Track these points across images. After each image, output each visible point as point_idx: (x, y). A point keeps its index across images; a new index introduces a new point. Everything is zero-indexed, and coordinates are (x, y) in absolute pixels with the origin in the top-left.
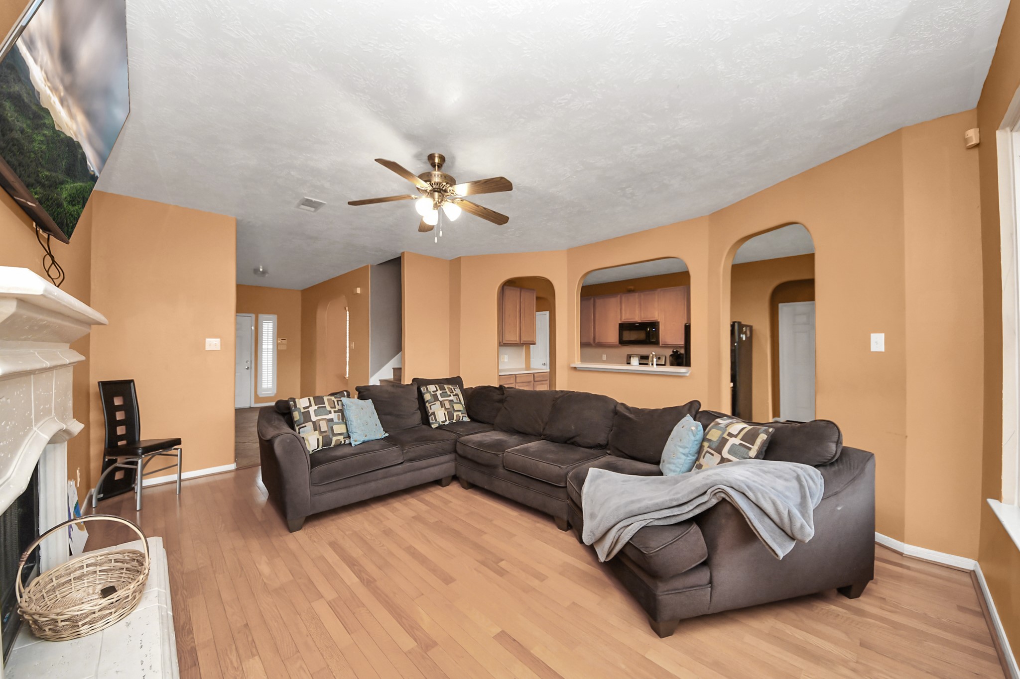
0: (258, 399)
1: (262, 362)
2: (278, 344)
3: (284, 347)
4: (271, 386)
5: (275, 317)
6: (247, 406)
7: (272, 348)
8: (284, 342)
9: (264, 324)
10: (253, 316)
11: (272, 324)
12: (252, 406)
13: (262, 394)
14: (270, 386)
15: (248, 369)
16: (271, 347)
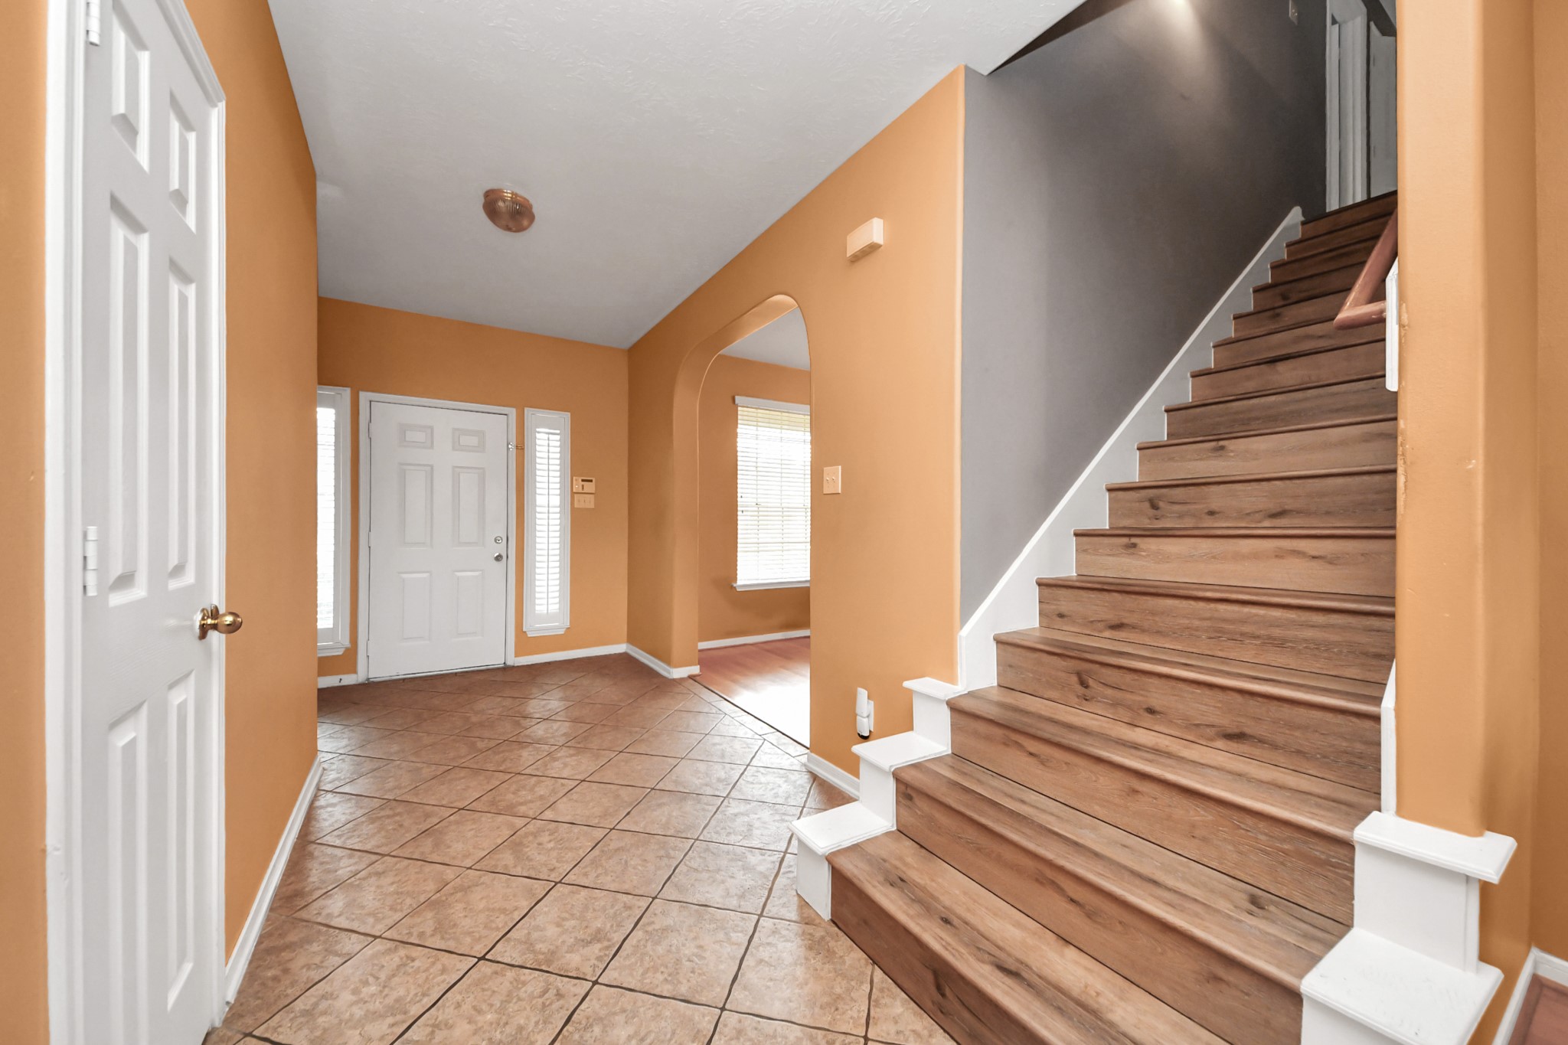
0: (524, 642)
1: (535, 542)
2: (573, 494)
3: (588, 502)
4: (557, 606)
5: (564, 418)
6: (495, 660)
7: (558, 503)
8: (590, 487)
9: (538, 435)
10: (512, 412)
11: (558, 437)
12: (510, 663)
13: (534, 627)
14: (554, 608)
15: (498, 558)
16: (556, 501)
